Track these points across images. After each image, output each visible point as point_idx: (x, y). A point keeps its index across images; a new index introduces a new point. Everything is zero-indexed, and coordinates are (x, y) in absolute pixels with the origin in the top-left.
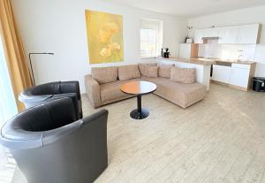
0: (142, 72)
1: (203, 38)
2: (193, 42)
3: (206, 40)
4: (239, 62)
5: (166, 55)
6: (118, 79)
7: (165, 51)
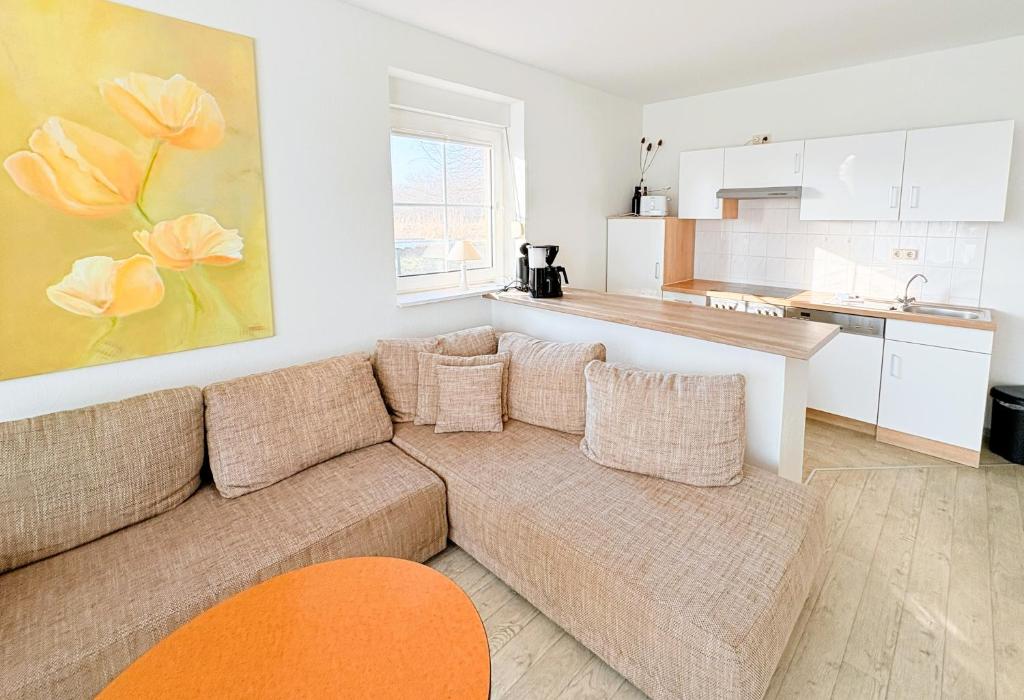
0: (401, 403)
1: (722, 193)
2: (671, 212)
3: (732, 201)
4: (911, 310)
5: (547, 283)
6: (205, 478)
7: (537, 260)
